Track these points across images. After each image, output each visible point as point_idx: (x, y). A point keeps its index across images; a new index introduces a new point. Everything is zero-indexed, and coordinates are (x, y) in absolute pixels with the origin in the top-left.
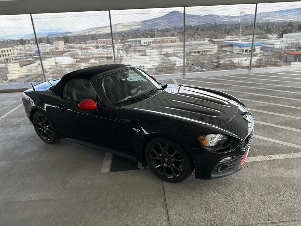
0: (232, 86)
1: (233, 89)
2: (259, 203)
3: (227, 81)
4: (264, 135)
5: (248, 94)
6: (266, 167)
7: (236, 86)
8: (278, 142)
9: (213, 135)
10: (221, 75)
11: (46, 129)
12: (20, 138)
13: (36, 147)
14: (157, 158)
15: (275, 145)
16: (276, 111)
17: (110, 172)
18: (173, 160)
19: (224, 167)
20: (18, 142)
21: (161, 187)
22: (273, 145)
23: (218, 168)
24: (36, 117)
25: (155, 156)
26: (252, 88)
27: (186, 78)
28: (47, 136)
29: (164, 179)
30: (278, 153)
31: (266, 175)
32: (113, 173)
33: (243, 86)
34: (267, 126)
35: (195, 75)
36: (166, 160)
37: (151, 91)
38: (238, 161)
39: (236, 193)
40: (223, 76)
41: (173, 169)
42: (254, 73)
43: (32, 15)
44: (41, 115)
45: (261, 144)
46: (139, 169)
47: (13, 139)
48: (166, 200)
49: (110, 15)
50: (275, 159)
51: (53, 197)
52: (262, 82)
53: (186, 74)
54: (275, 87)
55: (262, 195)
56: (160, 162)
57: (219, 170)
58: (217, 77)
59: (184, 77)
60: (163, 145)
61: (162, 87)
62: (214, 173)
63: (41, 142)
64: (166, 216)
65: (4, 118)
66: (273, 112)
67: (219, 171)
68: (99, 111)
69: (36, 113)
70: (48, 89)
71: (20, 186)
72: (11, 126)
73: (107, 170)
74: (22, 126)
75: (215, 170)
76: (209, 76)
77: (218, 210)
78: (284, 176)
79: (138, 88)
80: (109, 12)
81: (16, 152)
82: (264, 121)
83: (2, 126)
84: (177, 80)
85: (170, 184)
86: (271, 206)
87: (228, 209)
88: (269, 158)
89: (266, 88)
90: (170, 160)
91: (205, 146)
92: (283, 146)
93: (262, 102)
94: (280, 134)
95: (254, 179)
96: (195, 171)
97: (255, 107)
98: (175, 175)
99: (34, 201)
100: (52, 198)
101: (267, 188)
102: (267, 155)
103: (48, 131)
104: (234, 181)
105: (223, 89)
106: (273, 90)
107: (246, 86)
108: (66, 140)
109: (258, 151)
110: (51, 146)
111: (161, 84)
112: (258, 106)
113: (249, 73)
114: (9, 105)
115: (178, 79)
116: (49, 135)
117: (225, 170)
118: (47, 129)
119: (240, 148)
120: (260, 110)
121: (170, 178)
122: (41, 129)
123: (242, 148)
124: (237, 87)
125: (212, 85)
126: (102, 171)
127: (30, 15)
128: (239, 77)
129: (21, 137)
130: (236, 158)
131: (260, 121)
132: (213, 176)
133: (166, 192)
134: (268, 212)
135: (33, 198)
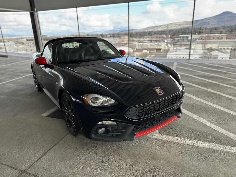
1: (227, 76)
4: (212, 120)
6: (175, 149)
8: (221, 130)
15: (213, 133)
17: (47, 116)
21: (63, 136)
22: (211, 131)
30: (207, 141)
36: (70, 114)
39: (114, 162)
41: (72, 123)
80: (129, 4)
84: (178, 63)
91: (87, 104)
102: (192, 139)
109: (185, 132)
117: (108, 135)
119: (125, 115)
121: (72, 131)
126: (43, 114)
127: (76, 8)
130: (122, 125)
132: (93, 136)
133: (61, 141)
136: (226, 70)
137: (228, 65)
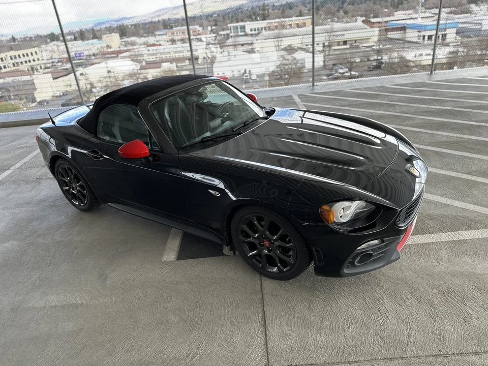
0: (395, 104)
1: (398, 111)
2: (426, 318)
3: (388, 95)
4: (446, 195)
5: (424, 119)
6: (443, 253)
7: (404, 104)
8: (471, 207)
9: (346, 204)
10: (379, 85)
11: (76, 188)
12: (40, 202)
13: (63, 217)
14: (251, 240)
15: (466, 214)
16: (473, 149)
17: (177, 260)
18: (277, 243)
19: (366, 257)
20: (36, 208)
21: (259, 287)
22: (461, 212)
23: (354, 259)
24: (60, 169)
25: (248, 236)
26: (432, 108)
27: (316, 91)
28: (80, 199)
29: (263, 273)
30: (469, 228)
31: (443, 268)
32: (182, 262)
33: (415, 105)
34: (453, 177)
35: (332, 86)
36: (267, 243)
37: (245, 123)
38: (393, 245)
39: (386, 301)
40: (382, 87)
41: (277, 259)
42: (438, 79)
44: (66, 167)
45: (439, 211)
46: (224, 255)
47: (29, 203)
48: (265, 309)
50: (462, 238)
51: (84, 301)
52: (450, 96)
53: (317, 85)
54: (474, 104)
55: (432, 304)
56: (257, 246)
57: (356, 261)
58: (371, 89)
59: (313, 89)
60: (260, 219)
61: (267, 113)
62: (348, 267)
63: (71, 209)
64: (263, 337)
65: (18, 169)
66: (467, 151)
67: (356, 264)
68: (154, 160)
69: (59, 162)
70: (74, 123)
71: (35, 282)
72: (27, 182)
73: (173, 257)
74: (43, 181)
75: (349, 263)
76: (358, 87)
77: (351, 330)
78: (474, 271)
79: (225, 116)
81: (32, 226)
82: (447, 170)
83: (14, 182)
84: (301, 97)
85: (274, 281)
86: (447, 324)
87: (368, 328)
88: (451, 238)
89: (458, 107)
90: (273, 243)
91: (333, 222)
92: (480, 214)
93: (447, 134)
94: (476, 192)
95: (420, 275)
96: (314, 264)
97: (435, 143)
98: (282, 268)
99: (55, 307)
100: (82, 303)
101: (443, 293)
102: (449, 231)
103: (79, 191)
104: (383, 279)
105: (380, 110)
106: (471, 110)
107: (421, 104)
108: (109, 205)
109: (431, 223)
110: (87, 217)
112: (439, 142)
113: (429, 79)
114: (26, 147)
115: (301, 95)
116: (82, 198)
117: (368, 262)
118: (78, 188)
119: (395, 224)
120: (442, 148)
121: (270, 272)
122: (70, 188)
123: (400, 223)
124: (405, 106)
125: (362, 104)
126: (165, 258)
128: (410, 88)
129: (42, 201)
130: (387, 240)
131: (442, 168)
132: (346, 271)
133: (265, 296)
134: (440, 336)
135: (54, 303)
136: (386, 99)
137: (382, 89)
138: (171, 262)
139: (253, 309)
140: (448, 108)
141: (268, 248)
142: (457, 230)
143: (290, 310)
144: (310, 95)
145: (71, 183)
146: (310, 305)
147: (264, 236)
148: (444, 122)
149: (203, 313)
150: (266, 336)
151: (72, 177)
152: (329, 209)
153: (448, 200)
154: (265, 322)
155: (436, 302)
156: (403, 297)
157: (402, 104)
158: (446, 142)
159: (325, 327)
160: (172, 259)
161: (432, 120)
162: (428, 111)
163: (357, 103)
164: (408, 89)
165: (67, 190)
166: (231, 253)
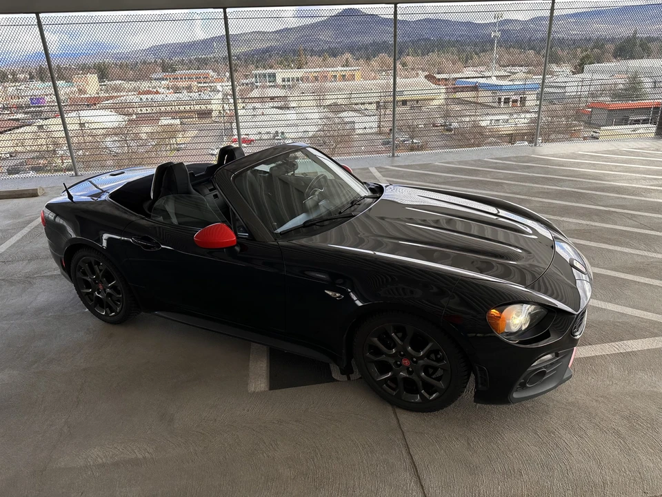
0: (502, 183)
1: (508, 191)
2: (616, 452)
5: (541, 202)
6: (613, 368)
7: (512, 183)
8: (628, 311)
10: (475, 158)
11: (105, 290)
12: (39, 311)
13: (82, 333)
14: (383, 357)
15: (624, 319)
16: (610, 239)
17: (270, 390)
18: (421, 362)
19: (539, 376)
20: (35, 321)
21: (394, 422)
22: (618, 317)
23: (526, 379)
24: (80, 264)
25: (378, 353)
26: (548, 189)
27: (398, 164)
28: (109, 306)
29: (398, 403)
30: (634, 337)
31: (618, 388)
32: (278, 392)
33: (526, 184)
34: (597, 274)
35: (418, 157)
36: (406, 362)
37: (352, 203)
38: (566, 360)
39: (562, 432)
40: (479, 160)
41: (421, 383)
42: (545, 153)
43: (41, 15)
44: (92, 259)
45: (593, 317)
46: (334, 380)
47: (22, 313)
48: (412, 453)
49: (226, 18)
50: (629, 350)
51: (147, 455)
52: (565, 174)
53: (397, 156)
54: (595, 185)
55: (618, 433)
56: (392, 367)
57: (527, 382)
58: (466, 163)
59: (394, 161)
60: (398, 330)
61: (372, 190)
62: (517, 390)
63: (92, 322)
64: (419, 490)
66: (604, 243)
67: (528, 385)
69: (80, 253)
70: (104, 197)
71: (61, 430)
73: (263, 385)
74: (38, 281)
75: (520, 384)
76: (450, 160)
78: (655, 390)
80: (225, 12)
81: (36, 347)
84: (380, 170)
85: (413, 414)
86: (643, 458)
87: (552, 470)
88: (616, 349)
89: (578, 188)
90: (416, 362)
91: (502, 331)
92: (642, 320)
93: (574, 221)
94: (629, 292)
95: (594, 398)
96: (476, 387)
98: (427, 395)
99: (103, 465)
100: (145, 458)
101: (627, 418)
103: (109, 295)
104: (551, 404)
105: (485, 190)
106: (594, 192)
107: (533, 183)
108: (157, 315)
109: (588, 332)
110: (118, 331)
111: (365, 183)
112: (568, 230)
113: (535, 153)
115: (380, 168)
116: (111, 304)
117: (539, 382)
118: (108, 290)
119: (572, 331)
120: (574, 238)
121: (413, 402)
122: (93, 291)
123: (575, 332)
124: (515, 185)
127: (34, 15)
128: (514, 163)
129: (43, 309)
133: (407, 435)
134: (640, 473)
135: (100, 461)
136: (489, 176)
137: (480, 162)
138: (262, 392)
139: (396, 453)
140: (567, 189)
141: (408, 368)
142: (621, 340)
143: (445, 452)
144: (391, 168)
145: (97, 284)
146: (469, 444)
147: (402, 353)
148: (567, 206)
149: (328, 463)
150: (423, 488)
151: (100, 275)
152: (499, 315)
153: (599, 302)
154: (416, 469)
155: (622, 430)
156: (582, 426)
157: (510, 182)
158: (576, 230)
159: (497, 471)
160: (263, 389)
161: (553, 203)
162: (544, 193)
163: (453, 180)
164: (513, 165)
165: (88, 294)
166: (344, 378)
